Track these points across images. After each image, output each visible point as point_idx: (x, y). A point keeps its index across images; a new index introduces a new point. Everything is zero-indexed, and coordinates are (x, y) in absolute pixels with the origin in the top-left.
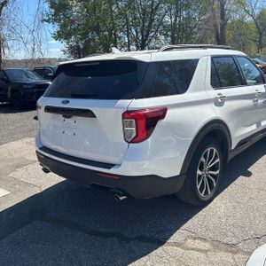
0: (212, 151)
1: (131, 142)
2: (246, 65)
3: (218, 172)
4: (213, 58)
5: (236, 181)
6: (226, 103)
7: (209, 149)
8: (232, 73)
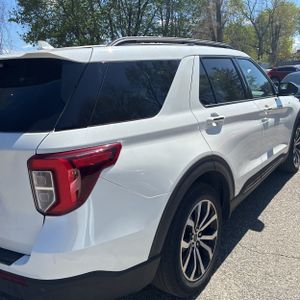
0: (204, 206)
1: (49, 213)
2: (249, 70)
3: (216, 234)
4: (203, 59)
5: (243, 241)
6: (225, 129)
7: (200, 204)
8: (232, 82)
